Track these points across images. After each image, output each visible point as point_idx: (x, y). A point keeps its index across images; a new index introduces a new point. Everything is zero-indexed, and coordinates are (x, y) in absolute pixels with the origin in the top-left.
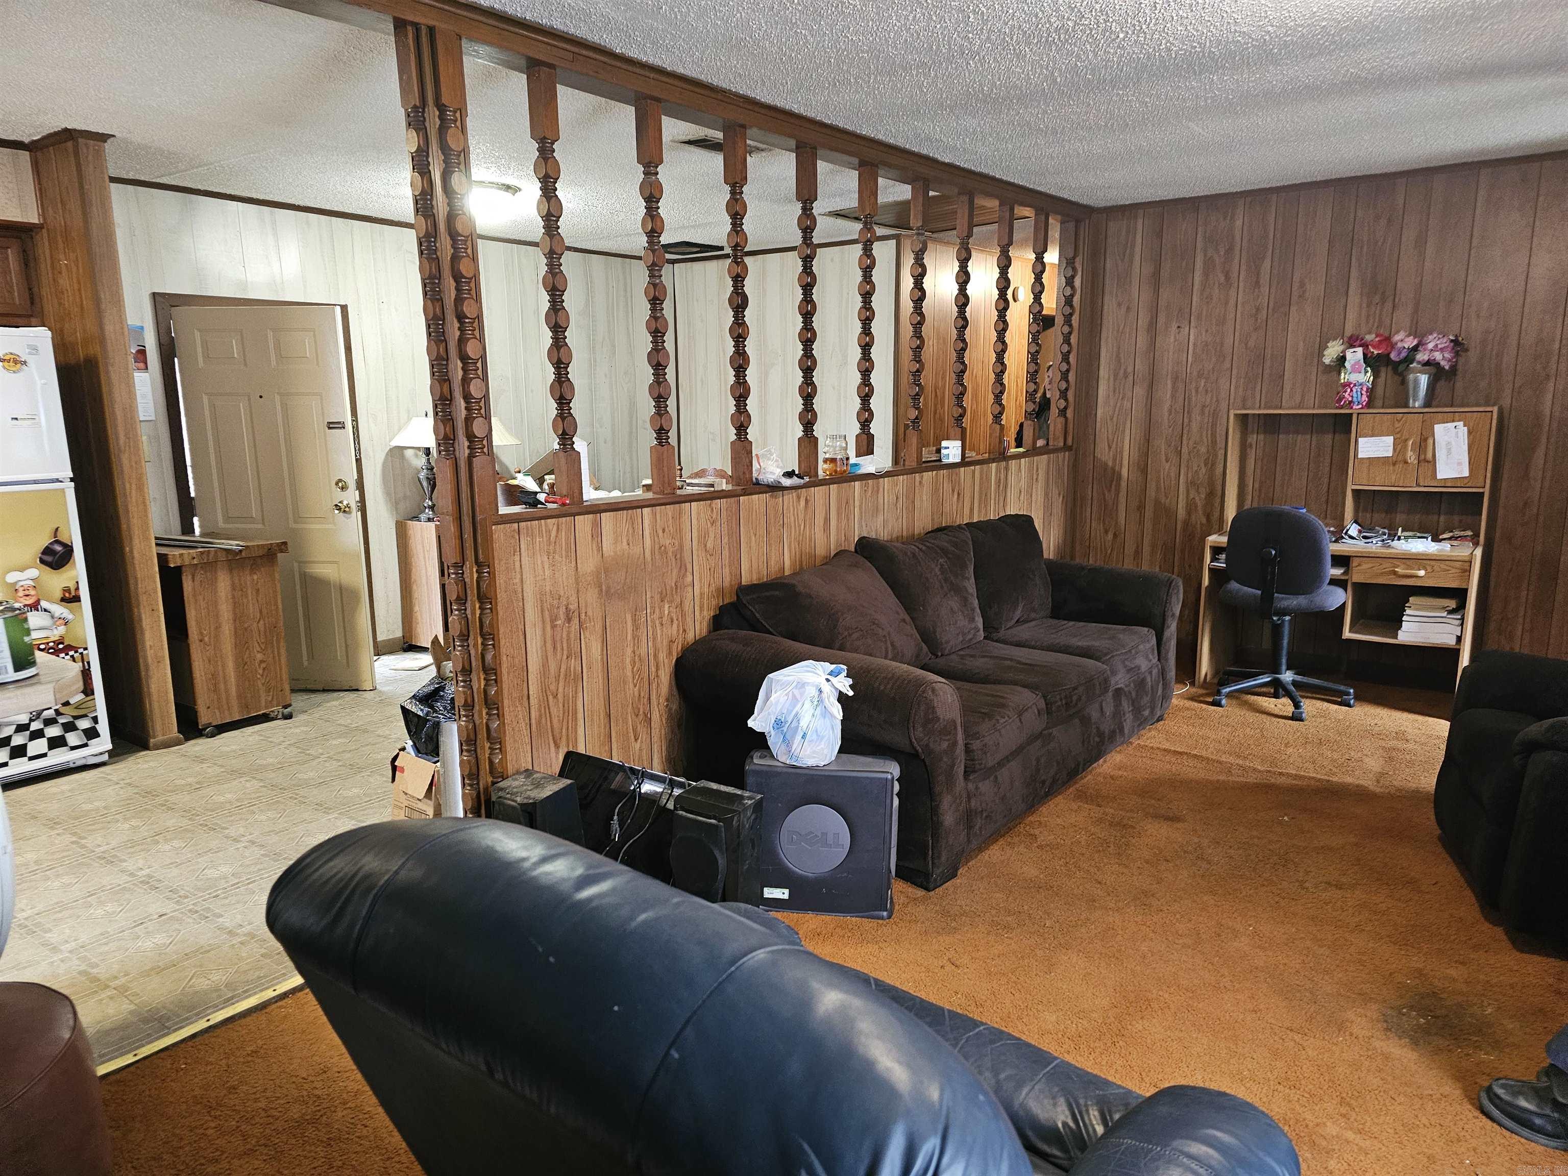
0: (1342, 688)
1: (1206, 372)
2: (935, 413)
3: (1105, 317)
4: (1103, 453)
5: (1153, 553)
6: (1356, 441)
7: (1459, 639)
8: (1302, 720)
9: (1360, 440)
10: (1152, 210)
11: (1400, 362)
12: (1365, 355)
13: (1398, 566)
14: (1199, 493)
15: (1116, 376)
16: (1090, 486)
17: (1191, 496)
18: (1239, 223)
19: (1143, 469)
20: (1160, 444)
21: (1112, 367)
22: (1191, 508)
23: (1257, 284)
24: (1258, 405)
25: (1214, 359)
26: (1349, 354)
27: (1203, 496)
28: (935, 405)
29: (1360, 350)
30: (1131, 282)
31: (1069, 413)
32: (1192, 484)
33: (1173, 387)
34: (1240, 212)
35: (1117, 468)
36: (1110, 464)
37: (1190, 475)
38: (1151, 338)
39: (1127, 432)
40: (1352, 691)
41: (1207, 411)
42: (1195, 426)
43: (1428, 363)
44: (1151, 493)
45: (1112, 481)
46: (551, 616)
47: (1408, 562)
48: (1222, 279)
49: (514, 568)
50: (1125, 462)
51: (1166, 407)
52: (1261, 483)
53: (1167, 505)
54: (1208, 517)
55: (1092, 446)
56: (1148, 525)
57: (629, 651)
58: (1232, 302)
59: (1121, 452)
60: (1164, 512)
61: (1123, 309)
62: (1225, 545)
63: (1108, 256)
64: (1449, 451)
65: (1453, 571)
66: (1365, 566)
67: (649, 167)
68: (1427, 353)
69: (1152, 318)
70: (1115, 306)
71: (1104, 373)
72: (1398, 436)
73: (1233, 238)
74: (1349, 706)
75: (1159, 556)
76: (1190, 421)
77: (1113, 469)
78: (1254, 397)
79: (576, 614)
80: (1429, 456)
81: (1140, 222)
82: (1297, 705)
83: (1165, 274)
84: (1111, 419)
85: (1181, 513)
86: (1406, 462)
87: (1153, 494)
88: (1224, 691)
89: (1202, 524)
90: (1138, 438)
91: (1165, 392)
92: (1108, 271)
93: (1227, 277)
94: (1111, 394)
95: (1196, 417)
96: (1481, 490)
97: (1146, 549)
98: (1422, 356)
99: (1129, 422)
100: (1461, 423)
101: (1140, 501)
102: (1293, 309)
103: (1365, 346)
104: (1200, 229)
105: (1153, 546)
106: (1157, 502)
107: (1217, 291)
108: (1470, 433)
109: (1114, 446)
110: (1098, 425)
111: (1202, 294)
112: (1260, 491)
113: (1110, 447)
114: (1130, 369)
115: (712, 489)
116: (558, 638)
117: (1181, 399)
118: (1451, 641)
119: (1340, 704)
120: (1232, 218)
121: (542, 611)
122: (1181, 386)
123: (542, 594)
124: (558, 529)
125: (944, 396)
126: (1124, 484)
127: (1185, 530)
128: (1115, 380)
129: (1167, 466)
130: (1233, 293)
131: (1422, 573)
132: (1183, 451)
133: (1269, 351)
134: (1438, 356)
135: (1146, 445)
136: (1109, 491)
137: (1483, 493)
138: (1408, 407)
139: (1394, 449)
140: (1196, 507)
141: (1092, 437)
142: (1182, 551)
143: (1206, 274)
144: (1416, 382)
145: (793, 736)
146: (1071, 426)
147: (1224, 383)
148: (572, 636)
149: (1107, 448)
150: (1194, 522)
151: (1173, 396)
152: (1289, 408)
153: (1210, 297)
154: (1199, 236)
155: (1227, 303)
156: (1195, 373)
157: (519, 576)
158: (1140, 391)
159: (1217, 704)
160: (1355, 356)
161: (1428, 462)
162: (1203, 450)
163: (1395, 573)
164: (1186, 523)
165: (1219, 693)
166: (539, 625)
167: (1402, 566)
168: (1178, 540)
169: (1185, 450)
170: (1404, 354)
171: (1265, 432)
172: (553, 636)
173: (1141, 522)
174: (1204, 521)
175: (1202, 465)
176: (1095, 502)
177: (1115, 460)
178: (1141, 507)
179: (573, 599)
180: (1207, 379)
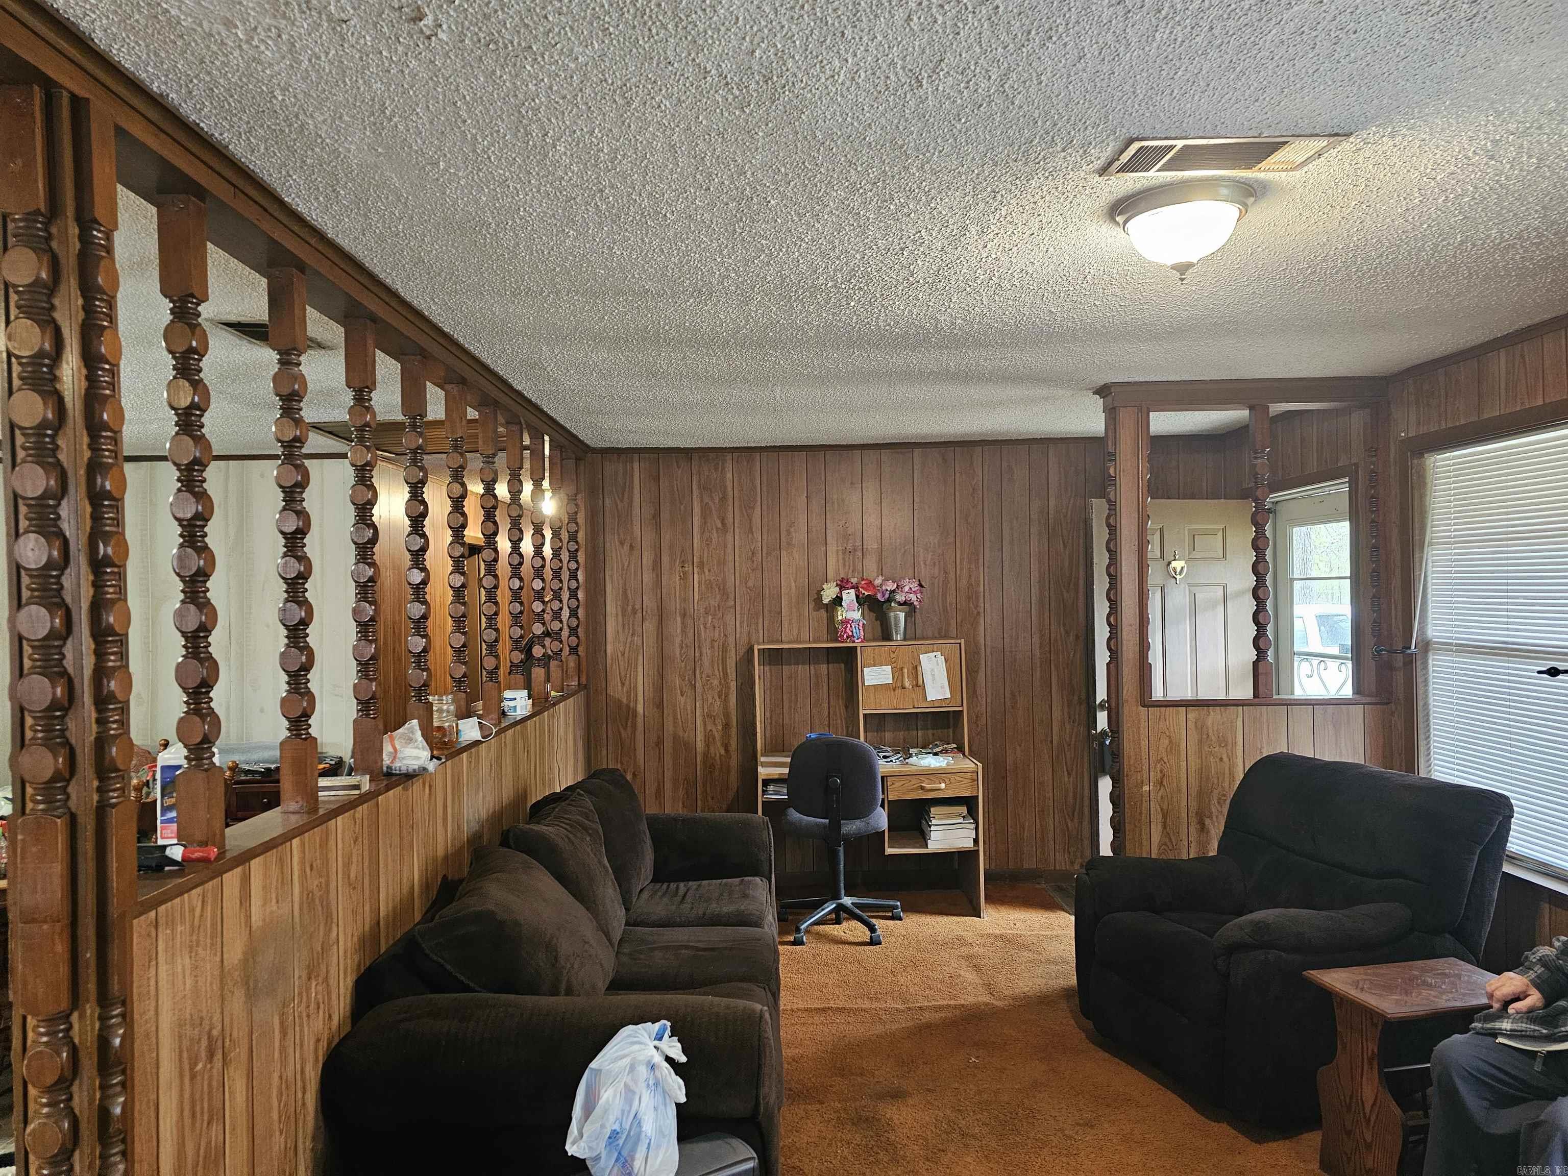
0: (891, 903)
1: (712, 609)
2: (394, 652)
3: (608, 553)
4: (616, 690)
5: (675, 789)
6: (862, 671)
7: (976, 841)
8: (880, 943)
9: (865, 669)
10: (647, 455)
11: (884, 602)
12: (857, 597)
13: (923, 782)
14: (715, 724)
15: (624, 611)
16: (605, 726)
17: (709, 728)
18: (729, 475)
19: (660, 705)
20: (675, 680)
21: (619, 603)
22: (709, 739)
23: (751, 530)
24: (761, 640)
25: (718, 597)
26: (845, 594)
27: (720, 728)
28: (394, 642)
29: (852, 591)
30: (632, 521)
31: (581, 650)
32: (709, 716)
33: (683, 623)
34: (729, 465)
35: (632, 705)
36: (625, 700)
37: (706, 707)
38: (657, 575)
39: (640, 669)
40: (899, 903)
41: (716, 644)
42: (706, 662)
43: (905, 603)
44: (669, 728)
45: (627, 719)
46: (190, 1059)
47: (931, 777)
48: (720, 525)
49: (148, 992)
50: (640, 698)
51: (678, 641)
52: (771, 711)
53: (686, 739)
54: (727, 750)
55: (604, 683)
56: (668, 758)
57: (276, 1076)
58: (730, 546)
59: (636, 687)
60: (684, 746)
61: (626, 547)
62: (786, 777)
63: (606, 495)
64: (934, 679)
65: (966, 781)
66: (897, 784)
67: (290, 354)
68: (904, 594)
69: (656, 555)
70: (617, 543)
71: (611, 608)
72: (894, 665)
73: (725, 487)
74: (900, 919)
75: (681, 793)
76: (701, 655)
77: (628, 706)
78: (757, 631)
79: (220, 1043)
80: (920, 682)
81: (636, 465)
82: (872, 929)
83: (665, 516)
84: (623, 655)
85: (700, 746)
86: (904, 688)
87: (671, 728)
88: (802, 927)
89: (721, 755)
90: (651, 673)
91: (675, 625)
92: (607, 509)
93: (723, 524)
94: (621, 631)
95: (707, 651)
96: (960, 709)
97: (668, 786)
98: (900, 597)
99: (640, 658)
100: (939, 653)
101: (659, 738)
102: (784, 553)
103: (855, 587)
104: (694, 478)
105: (675, 781)
106: (676, 737)
107: (715, 535)
108: (946, 661)
109: (627, 682)
110: (609, 661)
111: (701, 537)
112: (771, 717)
113: (623, 684)
114: (638, 606)
115: (357, 792)
116: (197, 1096)
117: (691, 635)
118: (970, 844)
119: (892, 918)
120: (723, 468)
121: (181, 1052)
122: (689, 622)
123: (181, 1024)
124: (203, 902)
125: (401, 632)
126: (640, 720)
127: (704, 762)
128: (623, 616)
129: (682, 700)
130: (730, 537)
131: (943, 786)
132: (697, 685)
133: (767, 591)
134: (913, 597)
135: (660, 681)
136: (625, 729)
137: (962, 711)
138: (892, 640)
139: (893, 678)
140: (714, 739)
141: (603, 675)
142: (704, 785)
143: (704, 517)
144: (897, 618)
145: (633, 1150)
146: (584, 664)
147: (729, 618)
148: (215, 1083)
149: (620, 684)
150: (713, 755)
151: (683, 631)
152: (789, 642)
153: (709, 540)
154: (694, 483)
155: (725, 546)
156: (702, 611)
157: (153, 1004)
158: (650, 626)
159: (798, 942)
160: (849, 596)
161: (919, 686)
162: (716, 682)
163: (922, 788)
164: (706, 755)
165: (798, 930)
166: (176, 1083)
167: (927, 781)
168: (698, 772)
169: (699, 684)
170: (887, 596)
171: (770, 664)
172: (192, 1094)
173: (661, 759)
174: (723, 752)
175: (716, 697)
176: (610, 742)
177: (629, 697)
178: (660, 742)
179: (217, 1017)
180: (714, 615)
